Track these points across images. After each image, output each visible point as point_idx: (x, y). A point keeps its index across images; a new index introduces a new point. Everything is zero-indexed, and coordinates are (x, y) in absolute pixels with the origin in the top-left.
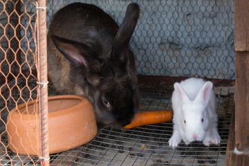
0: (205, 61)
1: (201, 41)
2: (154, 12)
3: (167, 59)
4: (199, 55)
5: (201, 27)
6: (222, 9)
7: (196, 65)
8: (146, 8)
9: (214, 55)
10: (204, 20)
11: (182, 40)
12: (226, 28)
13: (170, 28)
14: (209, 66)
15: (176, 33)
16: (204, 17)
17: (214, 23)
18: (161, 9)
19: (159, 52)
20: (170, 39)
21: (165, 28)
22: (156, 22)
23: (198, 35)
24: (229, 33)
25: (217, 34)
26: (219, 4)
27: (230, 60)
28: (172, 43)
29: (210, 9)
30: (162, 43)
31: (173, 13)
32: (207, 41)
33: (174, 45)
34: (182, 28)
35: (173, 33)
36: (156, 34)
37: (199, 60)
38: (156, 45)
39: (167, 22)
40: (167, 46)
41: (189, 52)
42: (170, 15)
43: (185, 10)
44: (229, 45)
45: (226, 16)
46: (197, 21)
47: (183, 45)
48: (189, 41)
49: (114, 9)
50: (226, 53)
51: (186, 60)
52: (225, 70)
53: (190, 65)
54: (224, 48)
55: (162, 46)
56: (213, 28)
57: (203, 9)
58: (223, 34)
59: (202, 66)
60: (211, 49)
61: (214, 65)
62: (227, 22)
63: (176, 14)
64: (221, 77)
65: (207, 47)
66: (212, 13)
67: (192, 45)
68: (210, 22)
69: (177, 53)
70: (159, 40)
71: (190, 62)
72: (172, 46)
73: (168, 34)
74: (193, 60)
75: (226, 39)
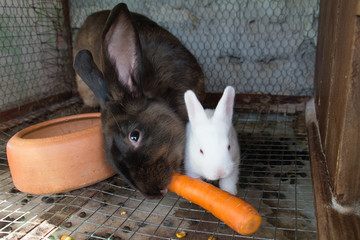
0: (270, 76)
1: (266, 52)
2: (212, 20)
3: (227, 74)
4: (263, 69)
5: (266, 35)
6: (294, 12)
7: (259, 81)
8: (202, 17)
9: (281, 67)
10: (271, 26)
11: (244, 53)
12: (298, 35)
13: (230, 38)
14: (274, 81)
15: (237, 44)
16: (270, 23)
17: (282, 30)
18: (220, 16)
19: (218, 67)
20: (230, 52)
21: (224, 39)
22: (214, 32)
23: (262, 45)
24: (300, 42)
25: (285, 43)
26: (289, 5)
27: (299, 73)
28: (231, 57)
29: (278, 12)
30: (221, 57)
31: (234, 20)
32: (273, 52)
33: (235, 58)
34: (244, 38)
35: (234, 44)
36: (214, 47)
37: (263, 75)
38: (214, 59)
39: (227, 32)
40: (227, 59)
41: (251, 66)
42: (230, 22)
43: (248, 15)
44: (299, 56)
45: (297, 20)
46: (262, 29)
47: (245, 59)
48: (251, 52)
49: (167, 19)
50: (295, 66)
51: (248, 75)
52: (293, 85)
53: (252, 81)
54: (292, 59)
55: (222, 61)
56: (281, 36)
57: (270, 12)
58: (293, 43)
59: (266, 81)
60: (277, 61)
61: (280, 80)
62: (299, 28)
63: (237, 21)
64: (287, 94)
65: (273, 59)
66: (281, 17)
67: (255, 58)
68: (278, 28)
69: (238, 67)
70: (217, 53)
71: (252, 77)
72: (232, 60)
73: (227, 46)
74: (255, 75)
75: (296, 48)
